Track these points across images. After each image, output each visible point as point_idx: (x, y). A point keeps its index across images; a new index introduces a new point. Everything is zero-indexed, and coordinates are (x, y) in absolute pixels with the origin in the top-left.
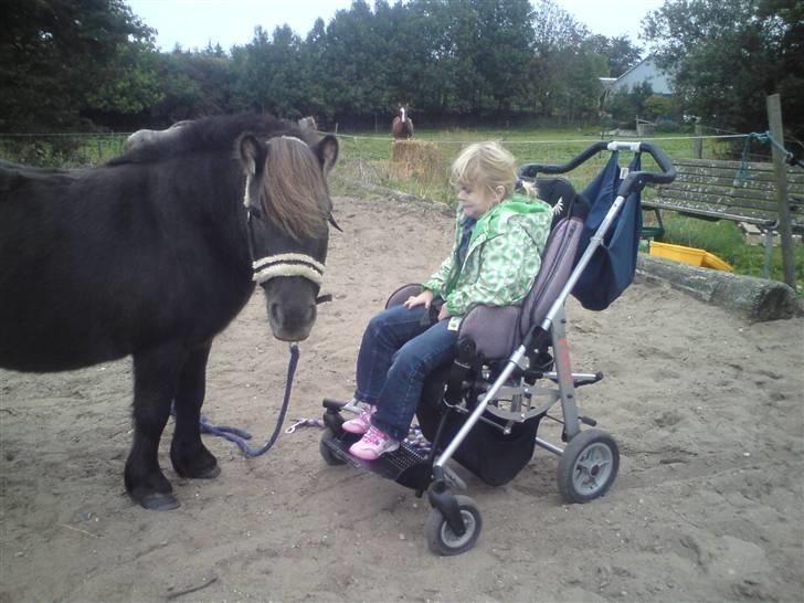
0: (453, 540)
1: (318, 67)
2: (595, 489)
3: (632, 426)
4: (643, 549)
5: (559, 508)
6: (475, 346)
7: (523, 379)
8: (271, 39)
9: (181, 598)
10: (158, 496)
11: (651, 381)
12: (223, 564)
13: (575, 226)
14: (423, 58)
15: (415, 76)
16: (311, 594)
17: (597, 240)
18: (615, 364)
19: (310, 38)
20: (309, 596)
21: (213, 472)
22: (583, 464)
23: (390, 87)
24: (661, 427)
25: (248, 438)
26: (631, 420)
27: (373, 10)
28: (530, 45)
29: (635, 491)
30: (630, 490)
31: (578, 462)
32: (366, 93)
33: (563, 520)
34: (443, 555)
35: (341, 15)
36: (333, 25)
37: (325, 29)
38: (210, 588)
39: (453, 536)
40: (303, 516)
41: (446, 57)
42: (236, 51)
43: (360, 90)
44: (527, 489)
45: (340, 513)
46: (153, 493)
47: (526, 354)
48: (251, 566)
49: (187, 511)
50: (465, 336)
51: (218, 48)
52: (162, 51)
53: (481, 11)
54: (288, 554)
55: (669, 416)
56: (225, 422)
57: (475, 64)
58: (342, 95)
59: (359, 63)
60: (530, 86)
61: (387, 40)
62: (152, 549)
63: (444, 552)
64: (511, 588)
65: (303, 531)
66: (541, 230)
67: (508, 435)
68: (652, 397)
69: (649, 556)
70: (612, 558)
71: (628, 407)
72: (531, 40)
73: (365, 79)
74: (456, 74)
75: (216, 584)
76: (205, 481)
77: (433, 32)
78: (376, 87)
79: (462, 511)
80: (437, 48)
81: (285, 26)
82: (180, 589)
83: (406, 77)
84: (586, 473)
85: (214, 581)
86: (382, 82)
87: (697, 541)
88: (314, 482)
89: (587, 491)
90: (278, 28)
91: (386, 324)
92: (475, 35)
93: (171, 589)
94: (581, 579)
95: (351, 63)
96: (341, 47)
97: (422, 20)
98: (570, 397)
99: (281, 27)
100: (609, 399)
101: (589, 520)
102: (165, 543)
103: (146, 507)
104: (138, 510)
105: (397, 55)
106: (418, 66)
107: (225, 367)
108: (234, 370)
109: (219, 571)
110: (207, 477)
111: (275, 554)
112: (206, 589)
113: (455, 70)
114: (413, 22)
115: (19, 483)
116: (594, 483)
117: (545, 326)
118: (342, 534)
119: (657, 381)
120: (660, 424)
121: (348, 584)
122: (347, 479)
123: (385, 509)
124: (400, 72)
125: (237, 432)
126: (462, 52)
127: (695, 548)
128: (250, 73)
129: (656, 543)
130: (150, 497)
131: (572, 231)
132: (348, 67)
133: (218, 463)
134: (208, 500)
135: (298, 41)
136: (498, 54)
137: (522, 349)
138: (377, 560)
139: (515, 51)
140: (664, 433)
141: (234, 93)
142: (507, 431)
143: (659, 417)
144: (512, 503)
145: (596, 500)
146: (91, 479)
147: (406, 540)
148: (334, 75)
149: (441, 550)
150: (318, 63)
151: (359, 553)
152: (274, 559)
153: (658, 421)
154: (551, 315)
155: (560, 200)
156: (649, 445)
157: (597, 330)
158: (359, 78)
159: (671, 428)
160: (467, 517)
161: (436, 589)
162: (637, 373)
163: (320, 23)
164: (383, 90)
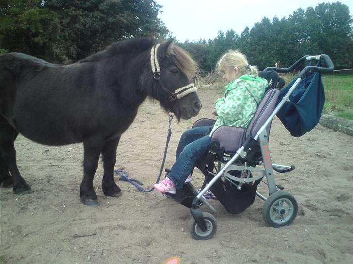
0: (201, 233)
1: (245, 47)
2: (284, 221)
3: (322, 198)
4: (297, 252)
5: (262, 228)
6: (219, 145)
7: (246, 163)
8: (225, 36)
9: (78, 238)
10: (90, 200)
11: (345, 181)
12: (101, 229)
13: (275, 92)
14: (295, 43)
15: (289, 51)
16: (130, 245)
17: (285, 98)
18: (328, 171)
19: (242, 35)
20: (129, 246)
21: (118, 195)
22: (276, 208)
23: (277, 56)
24: (339, 201)
25: (142, 184)
26: (323, 196)
27: (271, 22)
28: (348, 35)
29: (305, 226)
30: (302, 225)
31: (273, 206)
32: (266, 59)
33: (262, 233)
34: (196, 239)
35: (257, 25)
36: (253, 29)
37: (249, 31)
38: (92, 237)
39: (200, 231)
40: (146, 216)
41: (305, 42)
42: (210, 41)
43: (264, 58)
44: (254, 218)
45: (162, 217)
46: (88, 199)
47: (245, 150)
48: (113, 232)
49: (101, 208)
50: (214, 139)
51: (204, 40)
52: (179, 42)
53: (323, 21)
54: (130, 229)
55: (344, 196)
56: (136, 177)
57: (319, 45)
58: (256, 59)
59: (264, 46)
60: (347, 55)
61: (277, 35)
62: (79, 220)
63: (197, 238)
64: (219, 257)
65: (142, 222)
66: (256, 89)
67: (239, 190)
68: (341, 187)
69: (299, 255)
70: (278, 253)
71: (325, 190)
72: (349, 33)
73: (266, 53)
74: (309, 50)
75: (95, 235)
76: (113, 198)
77: (299, 31)
78: (271, 56)
79: (205, 220)
80: (301, 38)
81: (232, 30)
82: (79, 235)
83: (285, 51)
84: (278, 213)
85: (95, 234)
86: (274, 54)
87: (327, 252)
88: (158, 203)
89: (278, 222)
90: (228, 31)
91: (189, 134)
92: (320, 31)
93: (76, 234)
94: (258, 260)
95: (260, 46)
96: (256, 39)
97: (294, 26)
98: (270, 174)
99: (230, 31)
100: (317, 186)
101: (274, 234)
102: (84, 218)
103: (85, 204)
104: (82, 205)
105: (282, 42)
106: (291, 46)
107: (148, 158)
108: (151, 160)
109: (98, 231)
110: (116, 197)
111: (124, 228)
112: (89, 237)
113: (309, 48)
114: (290, 27)
115: (46, 190)
116: (283, 219)
117: (256, 138)
118: (157, 225)
119: (348, 181)
120: (339, 199)
121: (149, 245)
122: (173, 205)
123: (180, 218)
124: (282, 49)
125: (137, 182)
126: (313, 40)
127: (325, 255)
128: (215, 50)
129: (305, 250)
130: (87, 200)
131: (274, 94)
132: (258, 47)
133: (122, 192)
134: (111, 205)
135: (237, 37)
136: (330, 40)
137: (243, 148)
138: (167, 238)
139: (340, 38)
140: (338, 203)
141: (208, 59)
142: (239, 188)
143: (339, 196)
144: (242, 223)
145: (283, 227)
146: (73, 192)
147: (184, 231)
148: (252, 51)
149: (196, 237)
150: (245, 46)
151: (161, 233)
152: (124, 230)
153: (338, 198)
154: (259, 133)
155: (271, 80)
156: (327, 208)
157: (328, 156)
158: (263, 52)
159: (344, 201)
160: (208, 223)
161: (185, 252)
162: (339, 176)
163: (247, 29)
164: (274, 57)
